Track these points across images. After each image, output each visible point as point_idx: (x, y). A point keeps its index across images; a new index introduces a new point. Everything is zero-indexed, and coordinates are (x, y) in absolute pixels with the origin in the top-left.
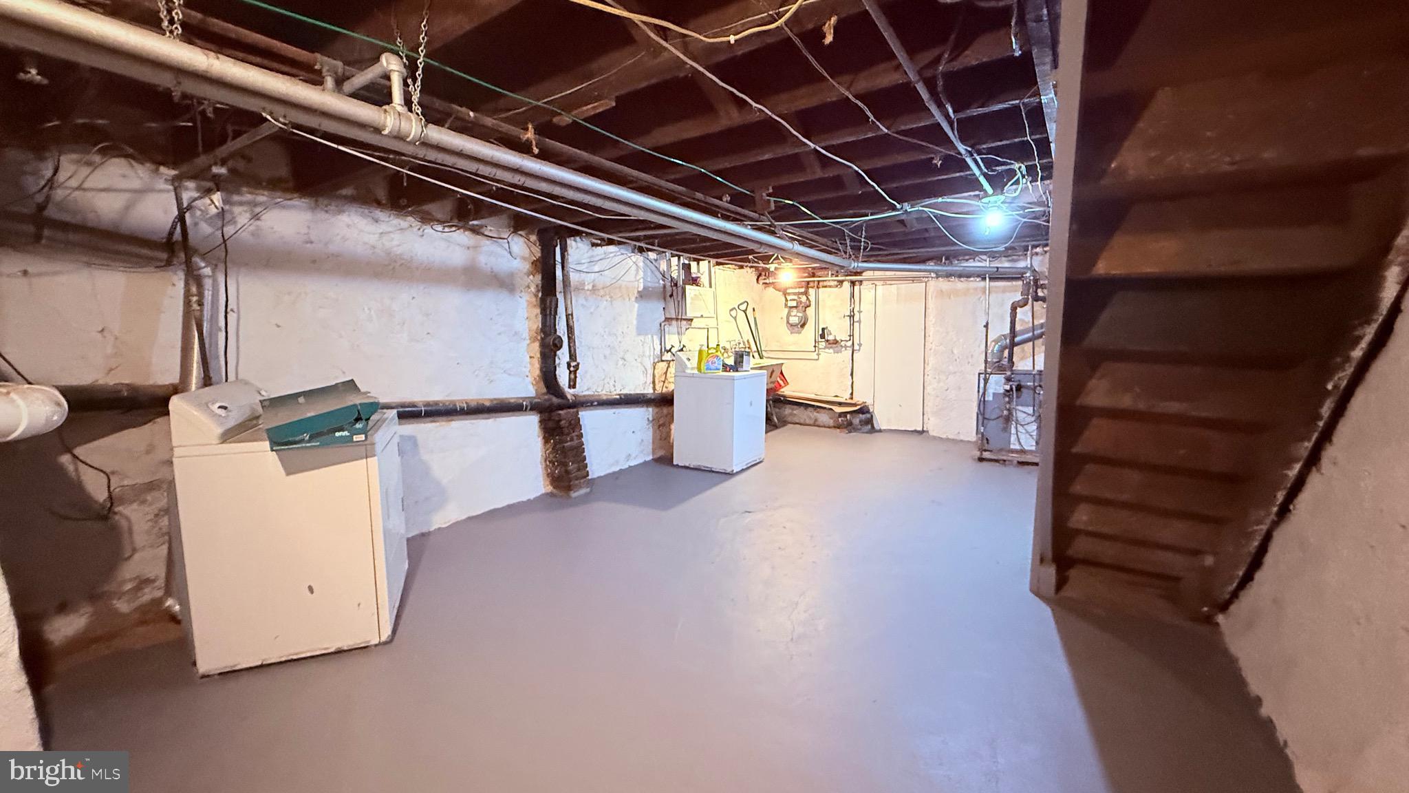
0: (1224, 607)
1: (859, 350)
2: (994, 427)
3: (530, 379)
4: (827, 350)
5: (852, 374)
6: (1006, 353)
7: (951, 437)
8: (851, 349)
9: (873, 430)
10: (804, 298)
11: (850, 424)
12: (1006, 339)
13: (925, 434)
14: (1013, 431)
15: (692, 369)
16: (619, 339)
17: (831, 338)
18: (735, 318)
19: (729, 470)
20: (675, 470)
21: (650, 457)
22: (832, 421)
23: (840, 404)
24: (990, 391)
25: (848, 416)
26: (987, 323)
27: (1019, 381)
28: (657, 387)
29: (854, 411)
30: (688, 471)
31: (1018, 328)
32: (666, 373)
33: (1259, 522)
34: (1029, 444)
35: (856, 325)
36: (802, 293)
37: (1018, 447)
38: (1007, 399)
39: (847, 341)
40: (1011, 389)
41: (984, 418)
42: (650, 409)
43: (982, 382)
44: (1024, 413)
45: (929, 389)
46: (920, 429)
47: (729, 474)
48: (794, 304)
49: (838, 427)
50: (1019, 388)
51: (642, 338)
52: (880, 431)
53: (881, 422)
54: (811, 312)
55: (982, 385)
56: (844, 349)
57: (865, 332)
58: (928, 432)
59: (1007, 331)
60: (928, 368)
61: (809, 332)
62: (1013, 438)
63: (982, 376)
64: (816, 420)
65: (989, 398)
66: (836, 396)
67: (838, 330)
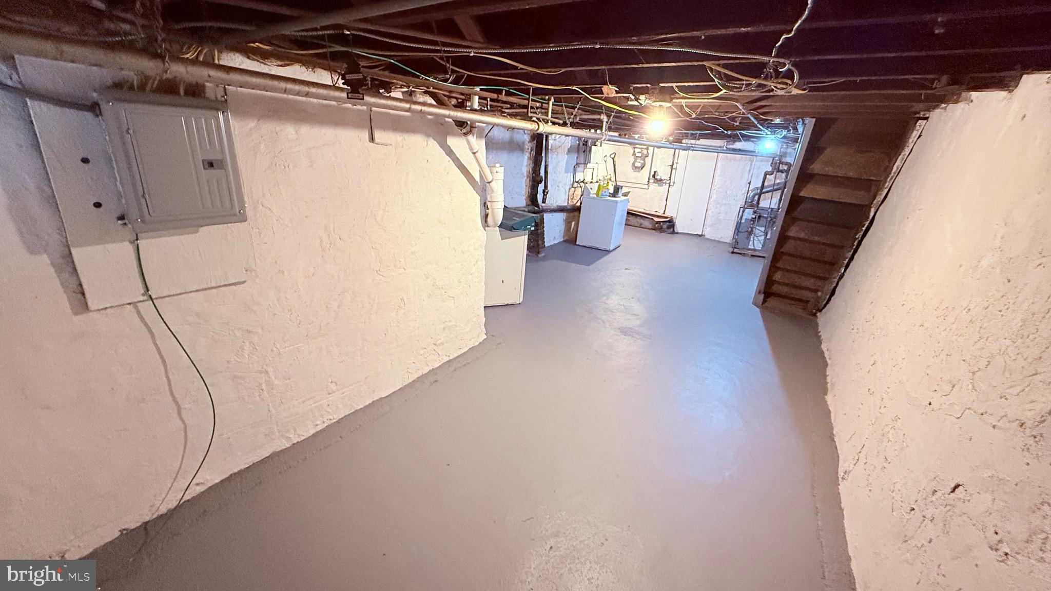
0: (820, 311)
1: (673, 186)
2: (742, 236)
3: (525, 197)
4: (654, 184)
5: (666, 200)
6: (756, 198)
7: (717, 239)
8: (668, 185)
9: (673, 232)
10: (645, 152)
11: (662, 228)
12: (757, 190)
13: (703, 236)
14: (752, 239)
15: (593, 194)
16: (558, 175)
17: (658, 177)
18: (606, 161)
19: (608, 249)
20: (577, 247)
21: (562, 240)
22: (651, 225)
23: (658, 216)
24: (744, 217)
25: (662, 224)
26: (750, 182)
27: (760, 213)
28: (569, 202)
29: (666, 221)
30: (585, 248)
31: (766, 184)
32: (573, 194)
33: (835, 278)
34: (759, 246)
35: (674, 171)
36: (645, 149)
37: (752, 247)
38: (752, 222)
39: (667, 180)
40: (756, 217)
41: (739, 231)
42: (565, 214)
43: (741, 211)
44: (759, 230)
45: (709, 212)
46: (700, 234)
47: (607, 251)
48: (640, 155)
49: (654, 229)
50: (760, 217)
51: (566, 174)
52: (677, 233)
53: (679, 228)
54: (648, 160)
55: (741, 214)
56: (664, 184)
57: (678, 177)
58: (704, 236)
59: (760, 185)
60: (711, 200)
61: (645, 173)
62: (751, 243)
63: (742, 209)
64: (641, 224)
65: (743, 221)
66: (656, 212)
67: (663, 174)
